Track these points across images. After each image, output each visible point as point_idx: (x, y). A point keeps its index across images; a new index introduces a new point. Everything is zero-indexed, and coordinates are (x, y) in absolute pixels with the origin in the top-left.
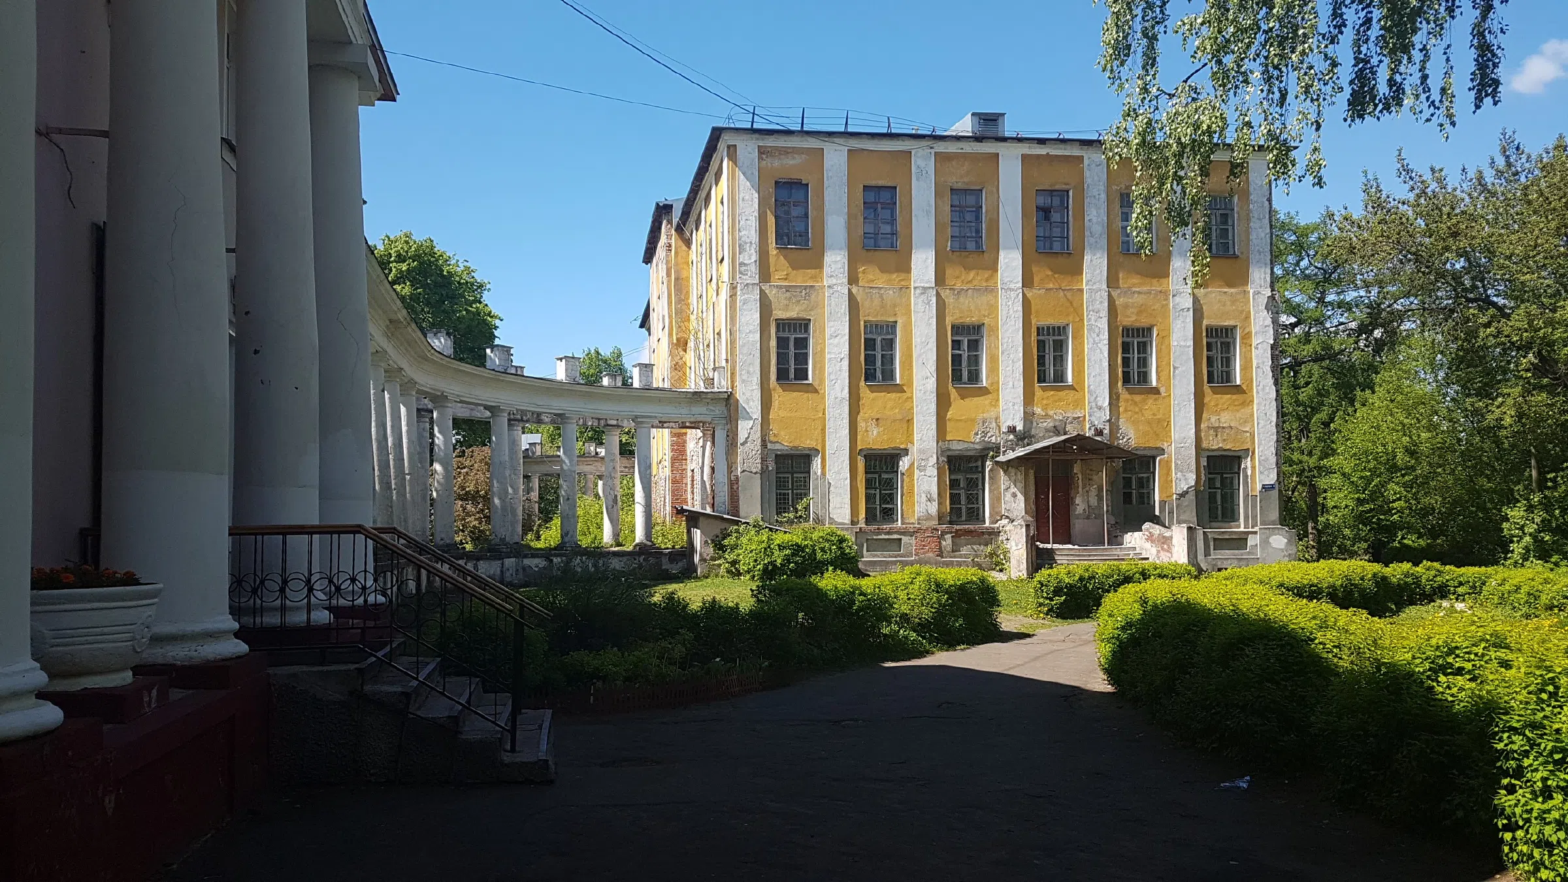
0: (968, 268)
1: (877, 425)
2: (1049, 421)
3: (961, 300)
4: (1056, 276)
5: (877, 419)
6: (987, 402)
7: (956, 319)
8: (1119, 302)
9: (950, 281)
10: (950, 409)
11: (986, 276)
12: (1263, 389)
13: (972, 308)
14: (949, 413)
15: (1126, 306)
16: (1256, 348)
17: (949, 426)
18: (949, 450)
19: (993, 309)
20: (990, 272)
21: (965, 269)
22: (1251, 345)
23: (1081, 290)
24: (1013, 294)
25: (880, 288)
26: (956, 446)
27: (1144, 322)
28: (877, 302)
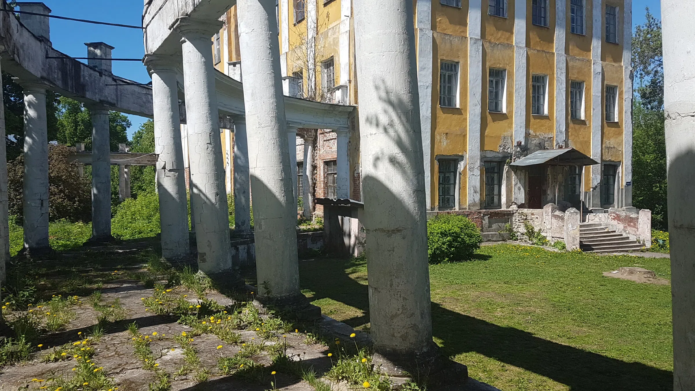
0: (498, 29)
1: (447, 138)
2: (537, 139)
3: (495, 51)
4: (542, 42)
5: (447, 134)
6: (506, 125)
7: (492, 65)
8: (570, 64)
9: (488, 37)
10: (487, 129)
11: (507, 36)
12: (628, 126)
13: (501, 58)
14: (486, 131)
15: (573, 67)
16: (625, 101)
17: (486, 140)
18: (485, 157)
19: (511, 59)
20: (509, 33)
21: (496, 30)
22: (623, 99)
23: (553, 54)
24: (522, 51)
25: (451, 36)
26: (489, 155)
27: (580, 78)
28: (448, 45)
